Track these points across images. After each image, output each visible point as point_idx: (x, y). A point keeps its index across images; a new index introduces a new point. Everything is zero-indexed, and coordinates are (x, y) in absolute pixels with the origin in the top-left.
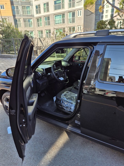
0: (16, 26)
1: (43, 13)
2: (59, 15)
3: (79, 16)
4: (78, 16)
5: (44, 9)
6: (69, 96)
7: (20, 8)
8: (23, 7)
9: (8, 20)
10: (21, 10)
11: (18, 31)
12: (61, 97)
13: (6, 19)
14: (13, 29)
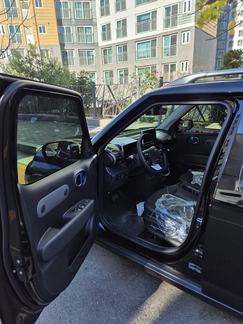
0: (65, 63)
1: (115, 40)
2: (145, 43)
3: (184, 44)
4: (182, 43)
5: (118, 31)
6: (173, 205)
7: (73, 30)
8: (79, 30)
9: (51, 53)
10: (75, 34)
11: (68, 72)
12: (155, 207)
13: (47, 51)
14: (59, 69)
